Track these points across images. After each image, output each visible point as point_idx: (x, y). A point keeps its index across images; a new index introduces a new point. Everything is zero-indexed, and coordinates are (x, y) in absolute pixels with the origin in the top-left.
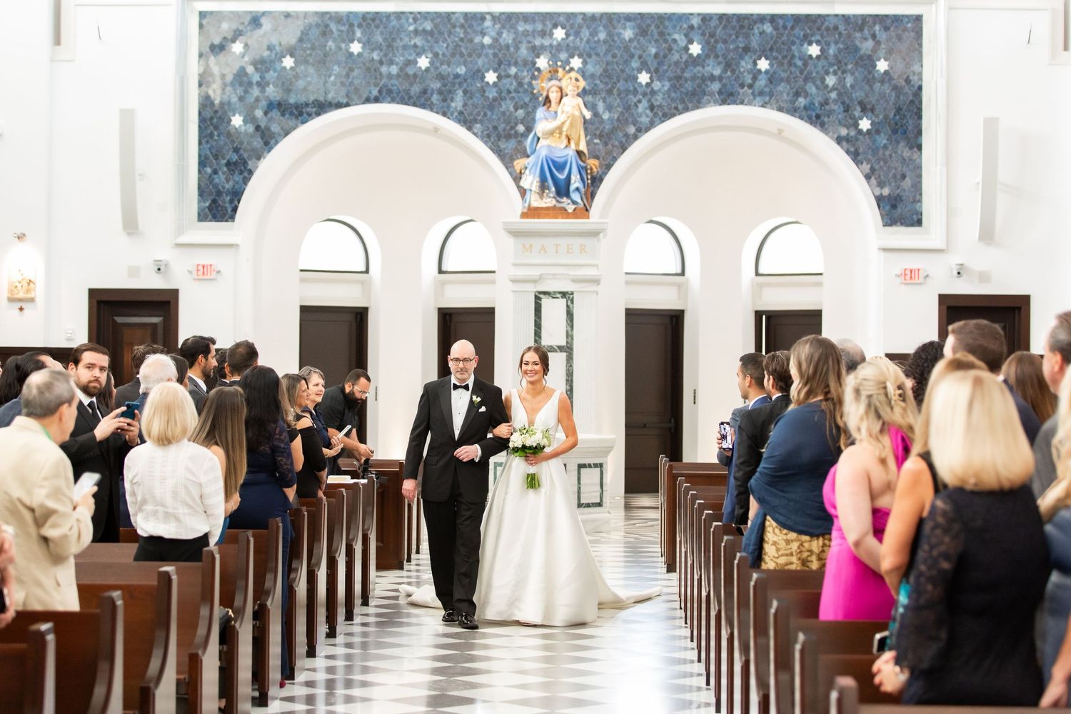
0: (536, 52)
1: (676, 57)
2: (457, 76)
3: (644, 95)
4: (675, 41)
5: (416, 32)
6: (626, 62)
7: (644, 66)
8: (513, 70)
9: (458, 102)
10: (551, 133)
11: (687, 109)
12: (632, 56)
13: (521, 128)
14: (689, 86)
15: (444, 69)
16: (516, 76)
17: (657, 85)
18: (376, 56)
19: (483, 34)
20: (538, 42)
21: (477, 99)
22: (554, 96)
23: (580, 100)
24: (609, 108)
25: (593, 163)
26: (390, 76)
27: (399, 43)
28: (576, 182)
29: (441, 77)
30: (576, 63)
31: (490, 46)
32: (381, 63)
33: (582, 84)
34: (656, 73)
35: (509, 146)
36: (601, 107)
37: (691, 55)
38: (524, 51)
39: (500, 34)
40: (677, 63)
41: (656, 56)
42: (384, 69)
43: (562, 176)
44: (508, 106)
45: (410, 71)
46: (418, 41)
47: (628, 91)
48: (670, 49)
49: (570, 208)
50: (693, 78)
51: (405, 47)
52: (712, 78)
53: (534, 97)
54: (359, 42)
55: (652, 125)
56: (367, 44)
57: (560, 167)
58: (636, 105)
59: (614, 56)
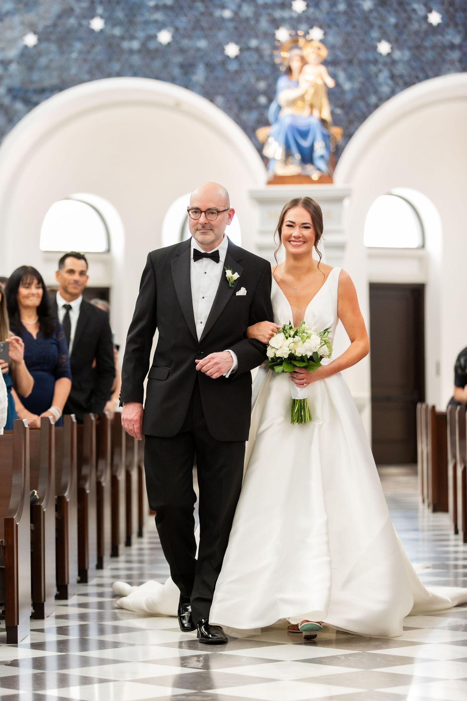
0: (276, 24)
1: (415, 26)
2: (198, 50)
3: (385, 64)
4: (414, 10)
5: (157, 8)
6: (367, 33)
7: (385, 36)
8: (254, 43)
9: (200, 75)
10: (293, 103)
11: (427, 77)
12: (371, 26)
13: (263, 100)
14: (430, 55)
15: (186, 43)
16: (257, 50)
17: (397, 55)
18: (117, 31)
19: (223, 7)
20: (278, 14)
21: (219, 73)
22: (295, 65)
23: (323, 70)
24: (350, 78)
25: (337, 131)
26: (131, 52)
27: (139, 19)
28: (320, 149)
29: (182, 51)
30: (317, 34)
31: (231, 20)
32: (122, 38)
33: (324, 53)
34: (396, 43)
35: (251, 117)
36: (342, 76)
37: (431, 25)
38: (264, 24)
39: (240, 7)
40: (417, 33)
41: (396, 26)
42: (126, 45)
43: (305, 144)
44: (248, 78)
45: (152, 45)
46: (159, 16)
47: (368, 62)
48: (409, 19)
49: (315, 176)
50: (434, 47)
51: (147, 23)
52: (452, 47)
53: (275, 67)
54: (102, 17)
55: (393, 93)
56: (109, 20)
57: (304, 134)
58: (377, 76)
59: (354, 27)
